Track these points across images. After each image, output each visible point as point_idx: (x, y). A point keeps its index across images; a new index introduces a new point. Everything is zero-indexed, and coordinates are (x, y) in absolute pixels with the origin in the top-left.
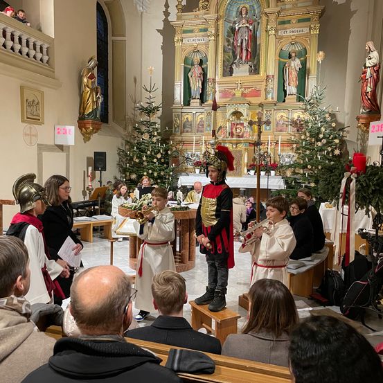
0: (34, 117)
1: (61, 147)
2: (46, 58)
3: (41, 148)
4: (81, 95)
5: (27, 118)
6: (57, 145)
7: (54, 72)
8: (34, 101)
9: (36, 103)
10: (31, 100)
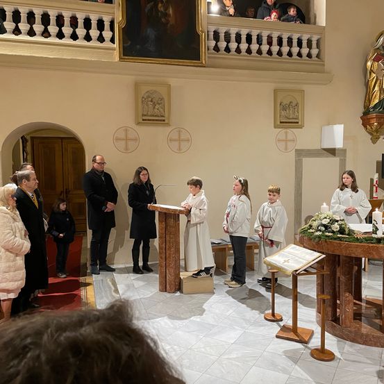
0: (290, 121)
1: (332, 152)
2: (315, 51)
3: (300, 154)
4: (367, 84)
5: (281, 122)
6: (325, 149)
7: (324, 65)
8: (290, 102)
9: (294, 104)
10: (288, 103)
